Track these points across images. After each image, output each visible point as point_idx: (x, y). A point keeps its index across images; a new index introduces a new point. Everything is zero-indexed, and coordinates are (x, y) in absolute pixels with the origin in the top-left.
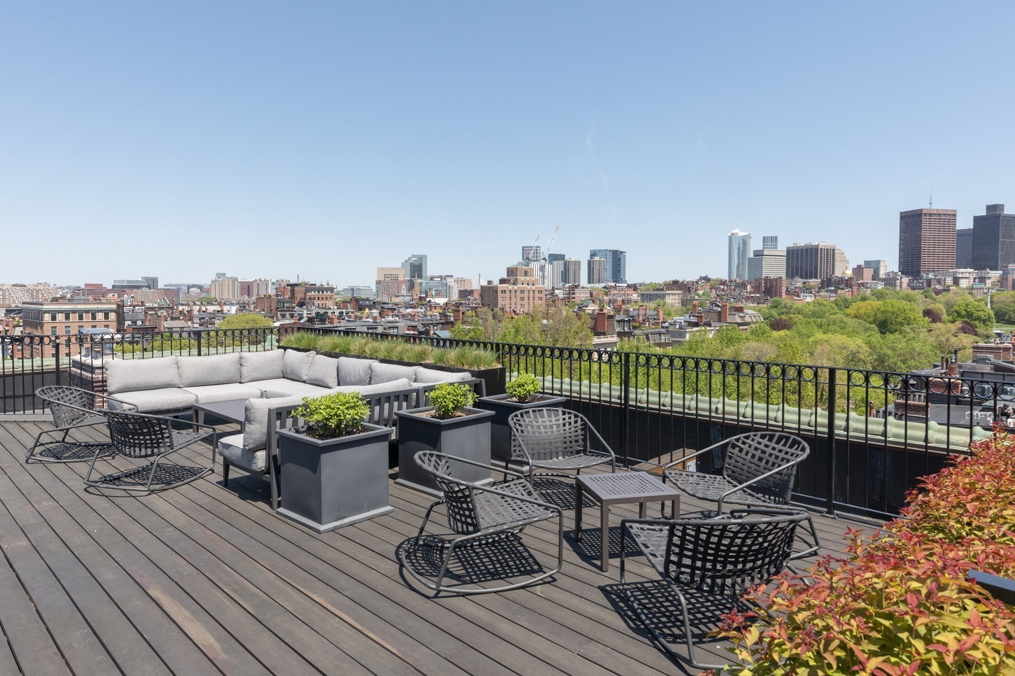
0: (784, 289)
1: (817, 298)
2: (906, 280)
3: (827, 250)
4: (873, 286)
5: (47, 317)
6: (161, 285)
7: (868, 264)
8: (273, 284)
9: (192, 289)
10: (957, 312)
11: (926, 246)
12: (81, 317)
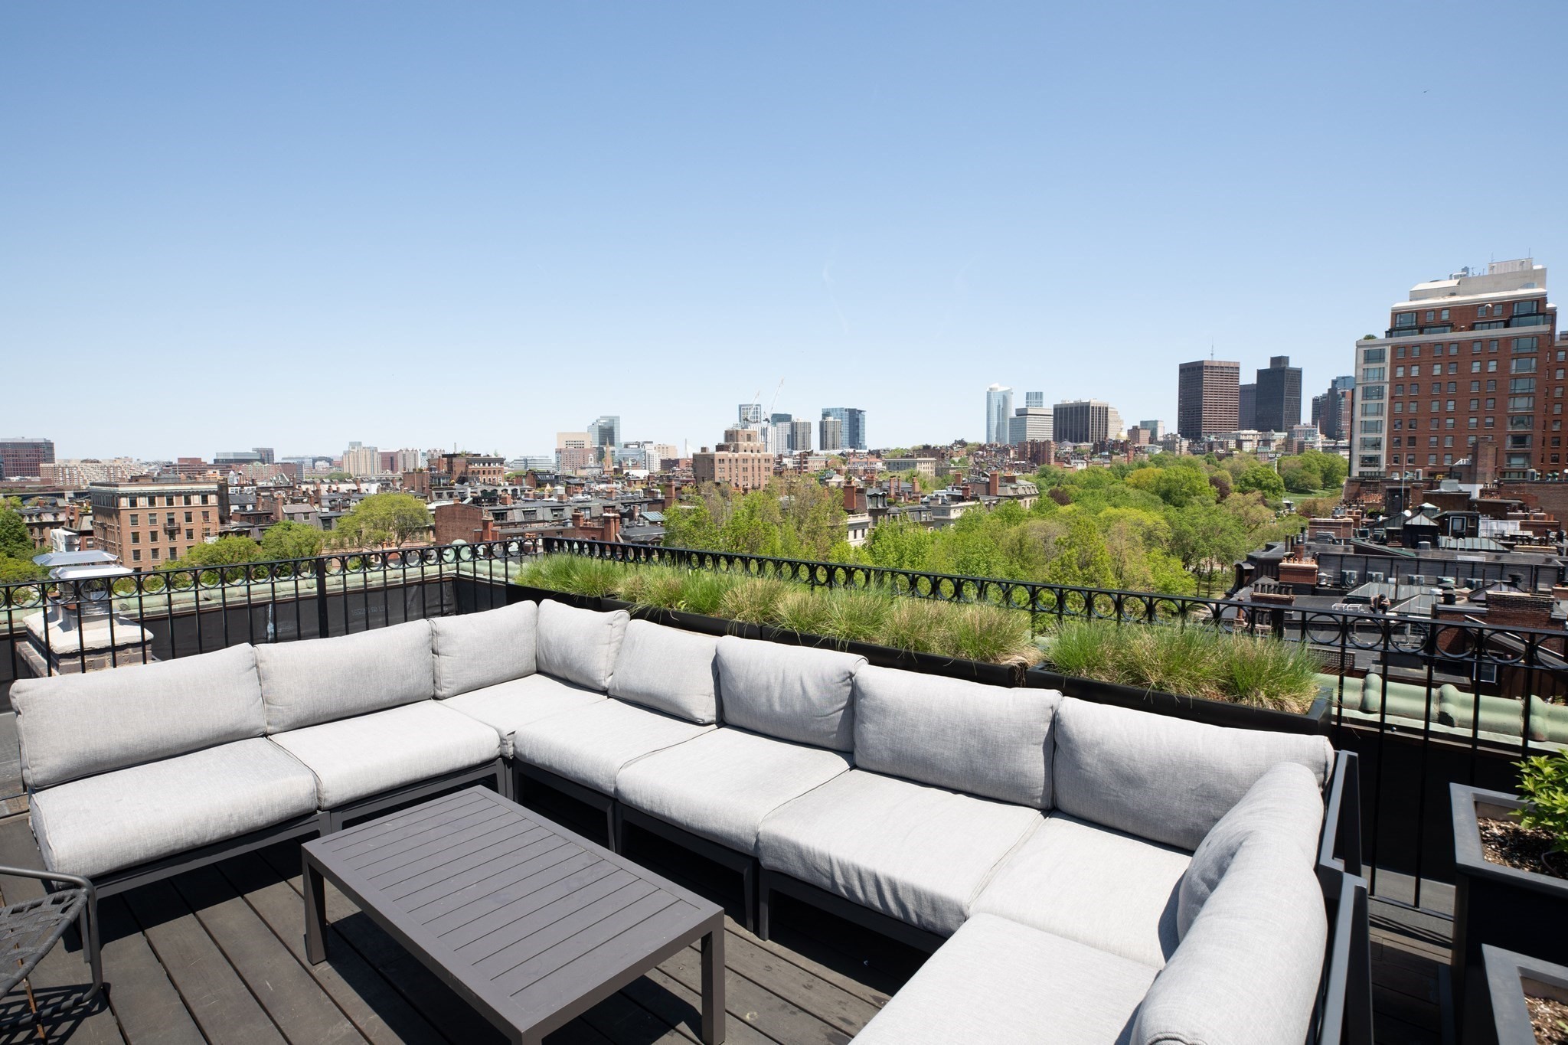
0: (1053, 457)
1: (1090, 465)
2: (1185, 443)
3: (1100, 408)
4: (1151, 450)
5: (124, 503)
6: (278, 459)
7: (1144, 424)
8: (424, 454)
9: (318, 463)
10: (1246, 480)
11: (1207, 404)
12: (170, 502)
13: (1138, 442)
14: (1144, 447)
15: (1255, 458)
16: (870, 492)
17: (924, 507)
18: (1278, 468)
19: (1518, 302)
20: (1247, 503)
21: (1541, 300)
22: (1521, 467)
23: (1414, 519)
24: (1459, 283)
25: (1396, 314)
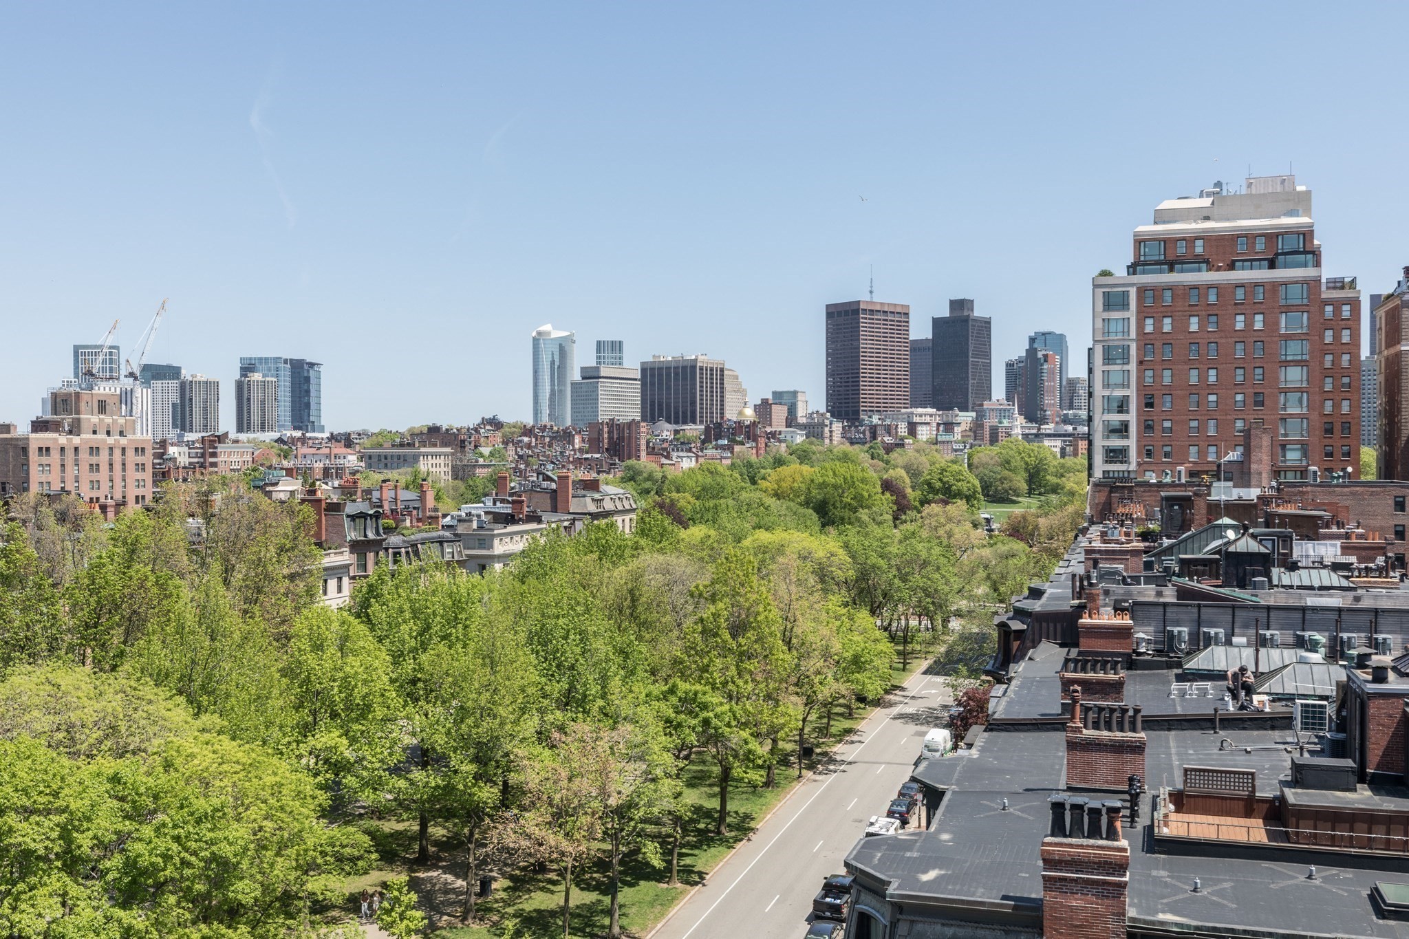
0: (643, 447)
1: (701, 460)
2: (837, 427)
3: (712, 369)
4: (789, 438)
7: (778, 395)
10: (929, 484)
11: (866, 368)
13: (771, 425)
14: (780, 433)
15: (936, 450)
16: (350, 509)
17: (447, 534)
18: (970, 465)
19: (1282, 234)
20: (950, 520)
21: (1307, 234)
22: (1297, 464)
23: (1238, 543)
24: (1213, 203)
25: (1140, 241)
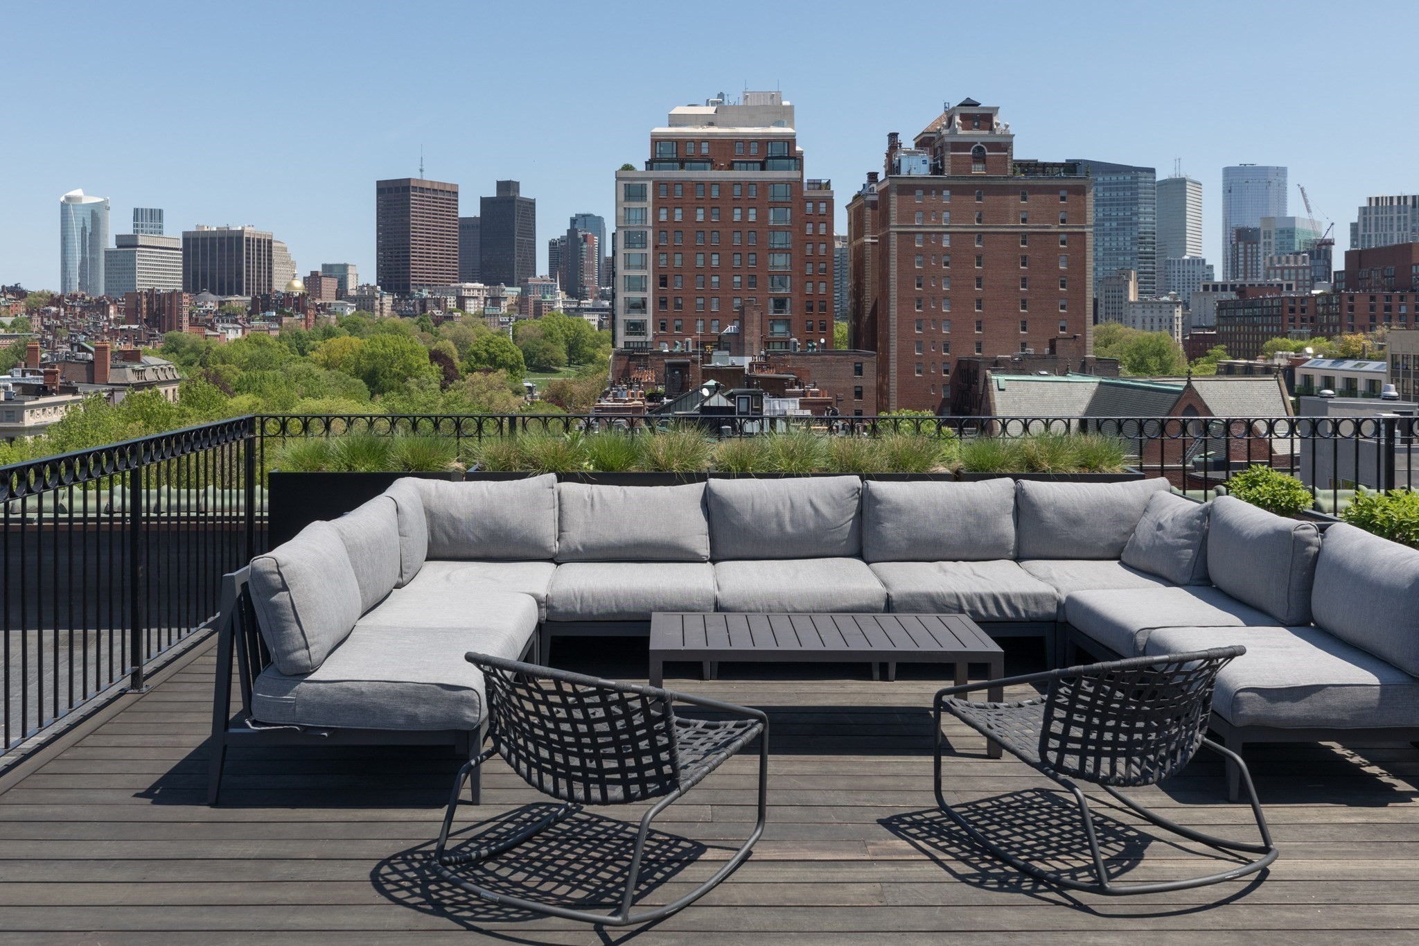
0: (186, 318)
1: (248, 332)
2: (388, 300)
3: (259, 241)
4: (339, 309)
7: (328, 268)
10: (475, 354)
11: (417, 243)
13: (320, 297)
14: (330, 305)
15: (484, 323)
18: (514, 337)
19: (772, 141)
20: (491, 387)
21: (790, 141)
22: (782, 336)
23: (712, 399)
24: (716, 112)
25: (656, 141)
